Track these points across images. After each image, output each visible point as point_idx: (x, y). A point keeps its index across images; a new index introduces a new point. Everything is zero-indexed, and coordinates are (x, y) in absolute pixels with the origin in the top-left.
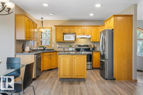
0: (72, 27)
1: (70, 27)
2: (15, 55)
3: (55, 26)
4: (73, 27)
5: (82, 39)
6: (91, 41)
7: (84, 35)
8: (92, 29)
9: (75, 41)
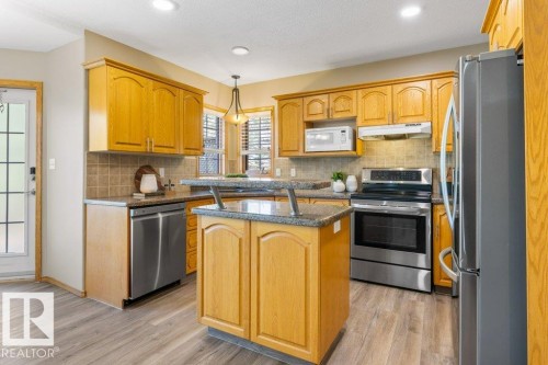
0: (340, 94)
1: (333, 97)
2: (85, 205)
3: (276, 98)
4: (344, 94)
5: (393, 143)
6: (434, 150)
7: (393, 123)
8: (435, 92)
9: (354, 153)
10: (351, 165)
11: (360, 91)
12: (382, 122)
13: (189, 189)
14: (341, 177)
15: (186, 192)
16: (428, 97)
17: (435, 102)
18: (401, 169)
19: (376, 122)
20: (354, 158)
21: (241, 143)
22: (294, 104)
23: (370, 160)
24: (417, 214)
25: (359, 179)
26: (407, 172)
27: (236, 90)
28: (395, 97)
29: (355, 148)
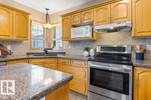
0: (86, 11)
1: (83, 13)
3: (61, 16)
4: (88, 11)
5: (111, 34)
6: (133, 35)
7: (111, 23)
8: (134, 4)
9: (92, 38)
11: (95, 9)
12: (105, 23)
13: (26, 54)
14: (87, 49)
15: (24, 55)
16: (129, 8)
17: (134, 10)
18: (115, 46)
19: (102, 23)
20: (93, 41)
21: (52, 36)
22: (68, 18)
23: (100, 42)
24: (123, 72)
25: (95, 50)
26: (118, 47)
27: (47, 15)
28: (112, 10)
29: (93, 36)
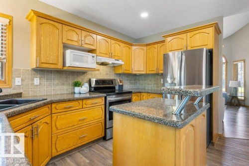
1: (84, 33)
4: (90, 34)
7: (111, 58)
10: (82, 77)
11: (98, 36)
12: (107, 56)
19: (104, 56)
26: (108, 81)
28: (111, 46)
